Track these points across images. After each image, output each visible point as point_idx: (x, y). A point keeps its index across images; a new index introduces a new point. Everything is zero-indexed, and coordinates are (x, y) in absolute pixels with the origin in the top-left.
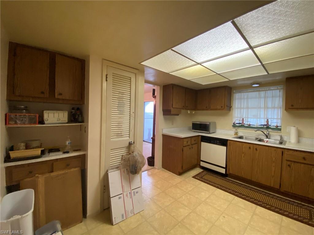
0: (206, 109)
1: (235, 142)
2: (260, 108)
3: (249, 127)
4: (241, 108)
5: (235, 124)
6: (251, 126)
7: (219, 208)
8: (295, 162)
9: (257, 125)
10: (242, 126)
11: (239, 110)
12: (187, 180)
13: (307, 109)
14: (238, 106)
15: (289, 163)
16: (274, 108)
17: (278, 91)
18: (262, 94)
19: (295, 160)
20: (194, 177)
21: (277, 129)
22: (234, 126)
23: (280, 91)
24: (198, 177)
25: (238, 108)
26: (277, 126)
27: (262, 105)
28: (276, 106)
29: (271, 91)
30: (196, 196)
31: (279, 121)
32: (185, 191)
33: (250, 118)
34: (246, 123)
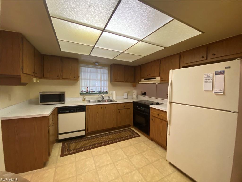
0: (57, 78)
1: (92, 106)
2: (98, 80)
3: (92, 93)
4: (86, 79)
5: (83, 92)
6: (93, 92)
7: (109, 163)
8: (121, 109)
9: (96, 92)
10: (88, 93)
11: (85, 80)
12: (58, 164)
13: (121, 82)
14: (84, 77)
15: (119, 111)
16: (104, 80)
17: (106, 70)
18: (99, 70)
19: (121, 108)
20: (62, 155)
21: (106, 93)
22: (82, 93)
23: (107, 71)
24: (67, 153)
25: (84, 79)
26: (106, 91)
27: (99, 78)
28: (105, 79)
29: (103, 70)
30: (87, 170)
31: (107, 88)
32: (72, 177)
33: (92, 87)
34: (90, 90)
